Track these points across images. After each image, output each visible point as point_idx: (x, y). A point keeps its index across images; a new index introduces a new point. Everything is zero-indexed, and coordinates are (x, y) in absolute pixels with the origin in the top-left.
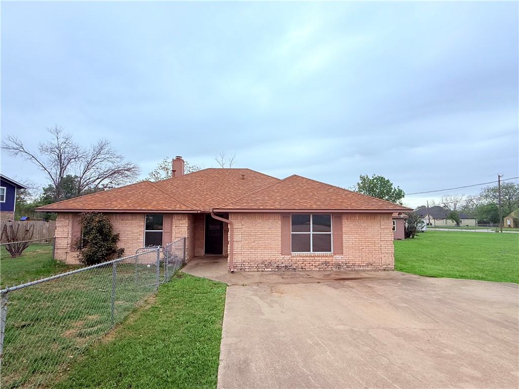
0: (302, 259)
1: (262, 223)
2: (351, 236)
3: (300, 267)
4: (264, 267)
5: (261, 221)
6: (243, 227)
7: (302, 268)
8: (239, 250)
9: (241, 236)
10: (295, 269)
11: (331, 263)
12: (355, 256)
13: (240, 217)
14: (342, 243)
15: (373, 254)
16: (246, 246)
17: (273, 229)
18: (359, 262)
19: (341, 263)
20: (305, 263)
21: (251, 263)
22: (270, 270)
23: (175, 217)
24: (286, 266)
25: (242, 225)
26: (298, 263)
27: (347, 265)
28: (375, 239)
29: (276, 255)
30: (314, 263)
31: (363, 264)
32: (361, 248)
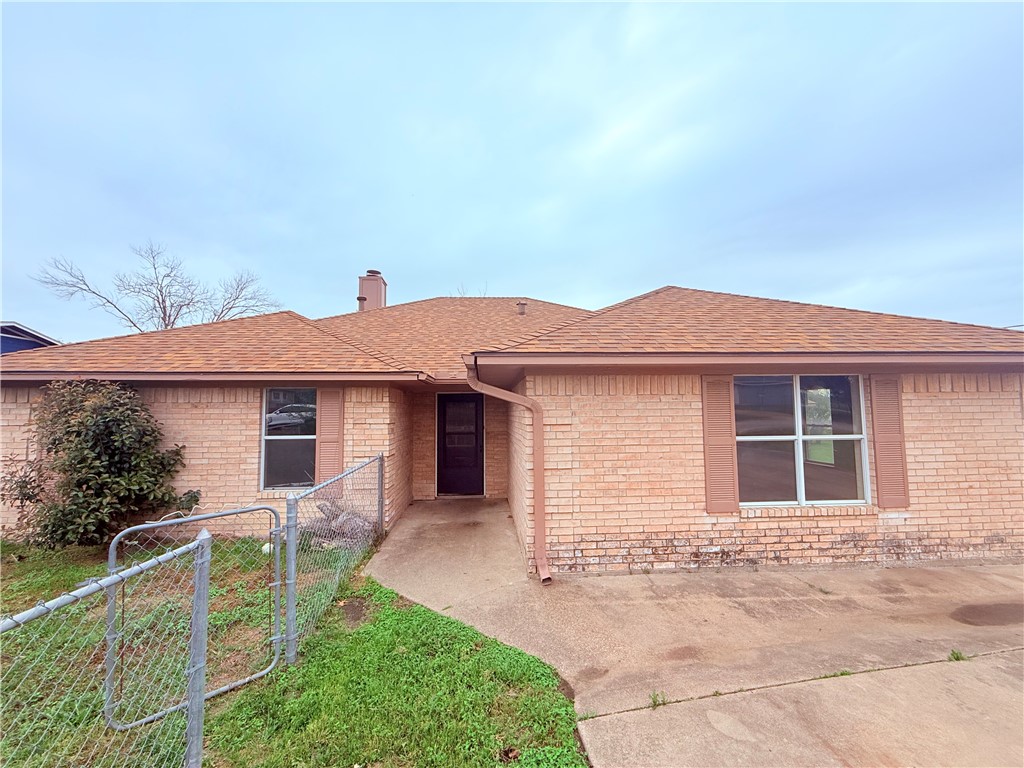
0: (775, 525)
1: (640, 406)
2: (932, 445)
3: (772, 555)
4: (652, 558)
5: (633, 399)
6: (576, 420)
7: (777, 558)
8: (563, 501)
9: (568, 450)
10: (753, 562)
11: (872, 537)
12: (947, 513)
13: (562, 386)
14: (904, 471)
15: (1005, 504)
16: (588, 486)
17: (677, 427)
18: (963, 534)
19: (902, 536)
20: (786, 540)
21: (606, 545)
22: (671, 565)
23: (353, 396)
24: (723, 552)
25: (574, 414)
26: (762, 540)
27: (926, 542)
28: (1008, 457)
29: (690, 514)
30: (815, 539)
31: (975, 541)
32: (966, 485)
